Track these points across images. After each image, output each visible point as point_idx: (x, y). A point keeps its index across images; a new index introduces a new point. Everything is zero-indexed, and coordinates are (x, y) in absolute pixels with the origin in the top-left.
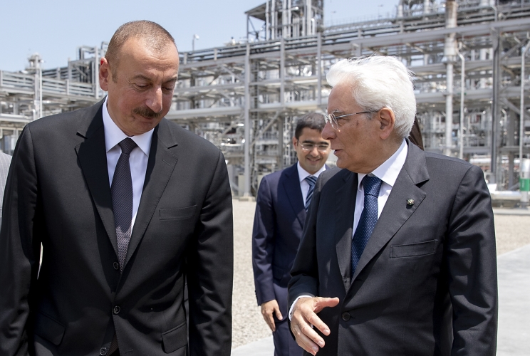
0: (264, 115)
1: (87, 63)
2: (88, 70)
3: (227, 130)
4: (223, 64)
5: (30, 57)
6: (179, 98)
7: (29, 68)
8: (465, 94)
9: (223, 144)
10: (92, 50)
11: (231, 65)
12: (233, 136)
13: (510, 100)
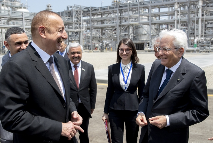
0: (123, 26)
1: (70, 11)
2: (70, 13)
3: (113, 30)
4: (111, 10)
5: (47, 5)
6: (98, 21)
7: (47, 9)
8: (180, 20)
9: (112, 34)
10: (71, 7)
11: (113, 11)
12: (115, 31)
13: (192, 21)
